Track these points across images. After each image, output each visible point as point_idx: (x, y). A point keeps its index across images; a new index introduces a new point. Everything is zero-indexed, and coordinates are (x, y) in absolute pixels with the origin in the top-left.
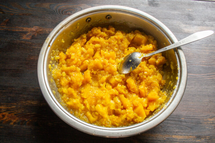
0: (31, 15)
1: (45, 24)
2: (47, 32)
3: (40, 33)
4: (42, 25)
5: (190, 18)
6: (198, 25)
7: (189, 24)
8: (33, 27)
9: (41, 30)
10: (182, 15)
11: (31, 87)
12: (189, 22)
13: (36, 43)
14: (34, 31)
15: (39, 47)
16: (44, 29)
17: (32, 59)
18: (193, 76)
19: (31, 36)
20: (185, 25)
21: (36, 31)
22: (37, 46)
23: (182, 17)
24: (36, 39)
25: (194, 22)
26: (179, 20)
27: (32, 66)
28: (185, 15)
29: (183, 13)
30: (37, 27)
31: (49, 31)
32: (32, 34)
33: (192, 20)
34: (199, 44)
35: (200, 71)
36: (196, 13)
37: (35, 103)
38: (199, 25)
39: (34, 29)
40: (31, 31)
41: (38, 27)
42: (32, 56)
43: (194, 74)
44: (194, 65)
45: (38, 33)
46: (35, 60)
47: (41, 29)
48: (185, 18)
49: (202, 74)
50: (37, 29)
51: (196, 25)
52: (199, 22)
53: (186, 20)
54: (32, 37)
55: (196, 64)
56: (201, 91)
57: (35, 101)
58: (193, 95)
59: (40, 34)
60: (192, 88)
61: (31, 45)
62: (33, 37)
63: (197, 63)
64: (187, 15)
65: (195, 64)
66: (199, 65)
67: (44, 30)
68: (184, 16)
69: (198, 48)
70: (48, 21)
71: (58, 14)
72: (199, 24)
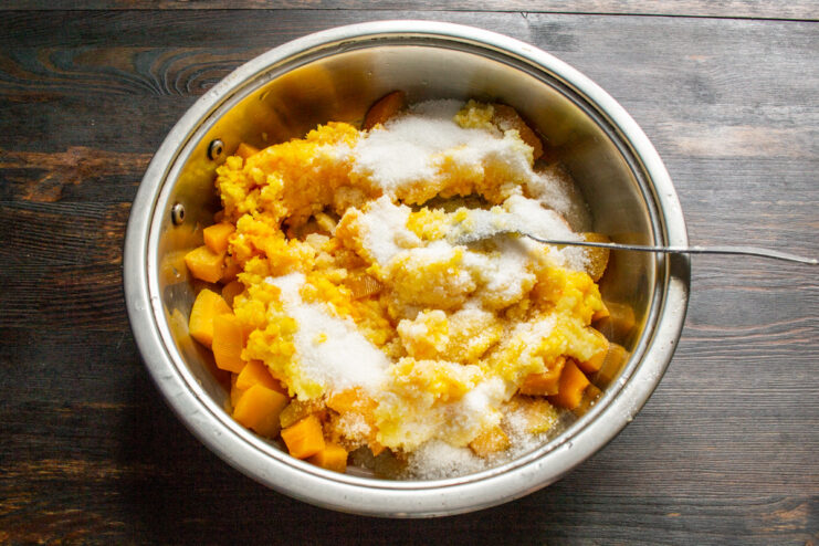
0: (60, 99)
1: (117, 137)
2: (122, 170)
3: (95, 175)
4: (103, 141)
5: (702, 93)
6: (734, 119)
7: (698, 119)
8: (65, 151)
9: (98, 161)
10: (669, 81)
11: (57, 401)
12: (696, 109)
13: (78, 218)
14: (71, 168)
15: (91, 231)
16: (110, 157)
17: (62, 283)
18: (714, 337)
19: (57, 190)
20: (681, 124)
21: (78, 168)
22: (82, 230)
23: (667, 90)
24: (80, 199)
25: (715, 109)
26: (657, 103)
27: (62, 311)
28: (680, 79)
29: (672, 74)
30: (82, 148)
31: (131, 165)
32: (63, 179)
33: (710, 103)
34: (738, 202)
35: (743, 314)
36: (726, 72)
37: (75, 470)
38: (736, 123)
39: (69, 158)
40: (60, 166)
41: (88, 149)
42: (64, 270)
43: (716, 326)
44: (720, 289)
45: (84, 174)
46: (74, 286)
47: (98, 156)
48: (679, 93)
49: (750, 326)
50: (84, 159)
51: (723, 121)
52: (738, 110)
53: (684, 103)
54: (63, 191)
55: (728, 284)
56: (746, 399)
57: (76, 459)
58: (714, 416)
59: (96, 180)
60: (711, 384)
61: (56, 226)
62: (67, 194)
63: (731, 281)
64: (687, 83)
65: (723, 285)
66: (738, 289)
67: (110, 161)
68: (675, 87)
69: (735, 216)
70: (129, 122)
71: (165, 91)
72: (736, 116)
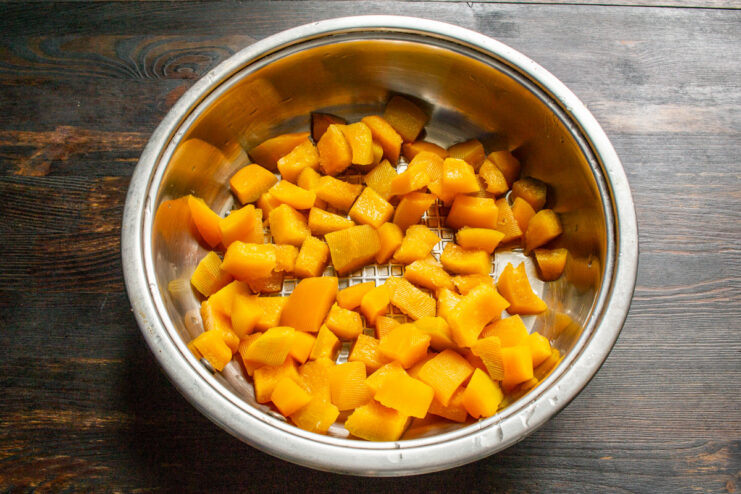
0: (48, 82)
1: (100, 117)
2: (105, 147)
3: (82, 151)
4: (90, 121)
5: (631, 75)
6: (661, 99)
7: (628, 98)
8: (53, 129)
9: (83, 139)
10: (601, 64)
11: (47, 357)
12: (626, 90)
13: (65, 191)
14: (59, 145)
15: (77, 203)
16: (94, 135)
17: (51, 249)
18: (643, 296)
19: (46, 164)
20: (613, 104)
21: (65, 146)
22: (68, 201)
23: (600, 72)
24: (67, 173)
25: (643, 89)
26: (590, 84)
27: (50, 276)
28: (612, 63)
29: (604, 57)
30: (69, 127)
31: (113, 142)
32: (52, 155)
33: (639, 84)
34: (664, 174)
35: (669, 275)
36: (653, 56)
37: (64, 420)
38: (663, 102)
39: (57, 137)
40: (47, 144)
41: (74, 128)
42: (51, 239)
43: (645, 286)
44: (648, 253)
45: (71, 151)
46: (61, 253)
47: (83, 135)
48: (610, 75)
49: (674, 286)
50: (70, 138)
51: (651, 100)
52: (664, 90)
53: (615, 84)
54: (51, 166)
55: (654, 249)
56: (672, 353)
57: (64, 410)
58: (643, 368)
59: (81, 156)
60: (640, 339)
61: (47, 198)
62: (55, 169)
63: (659, 245)
64: (618, 65)
65: (650, 250)
66: (664, 253)
67: (94, 138)
68: (607, 70)
69: (662, 186)
70: (111, 103)
71: (144, 75)
72: (663, 96)
